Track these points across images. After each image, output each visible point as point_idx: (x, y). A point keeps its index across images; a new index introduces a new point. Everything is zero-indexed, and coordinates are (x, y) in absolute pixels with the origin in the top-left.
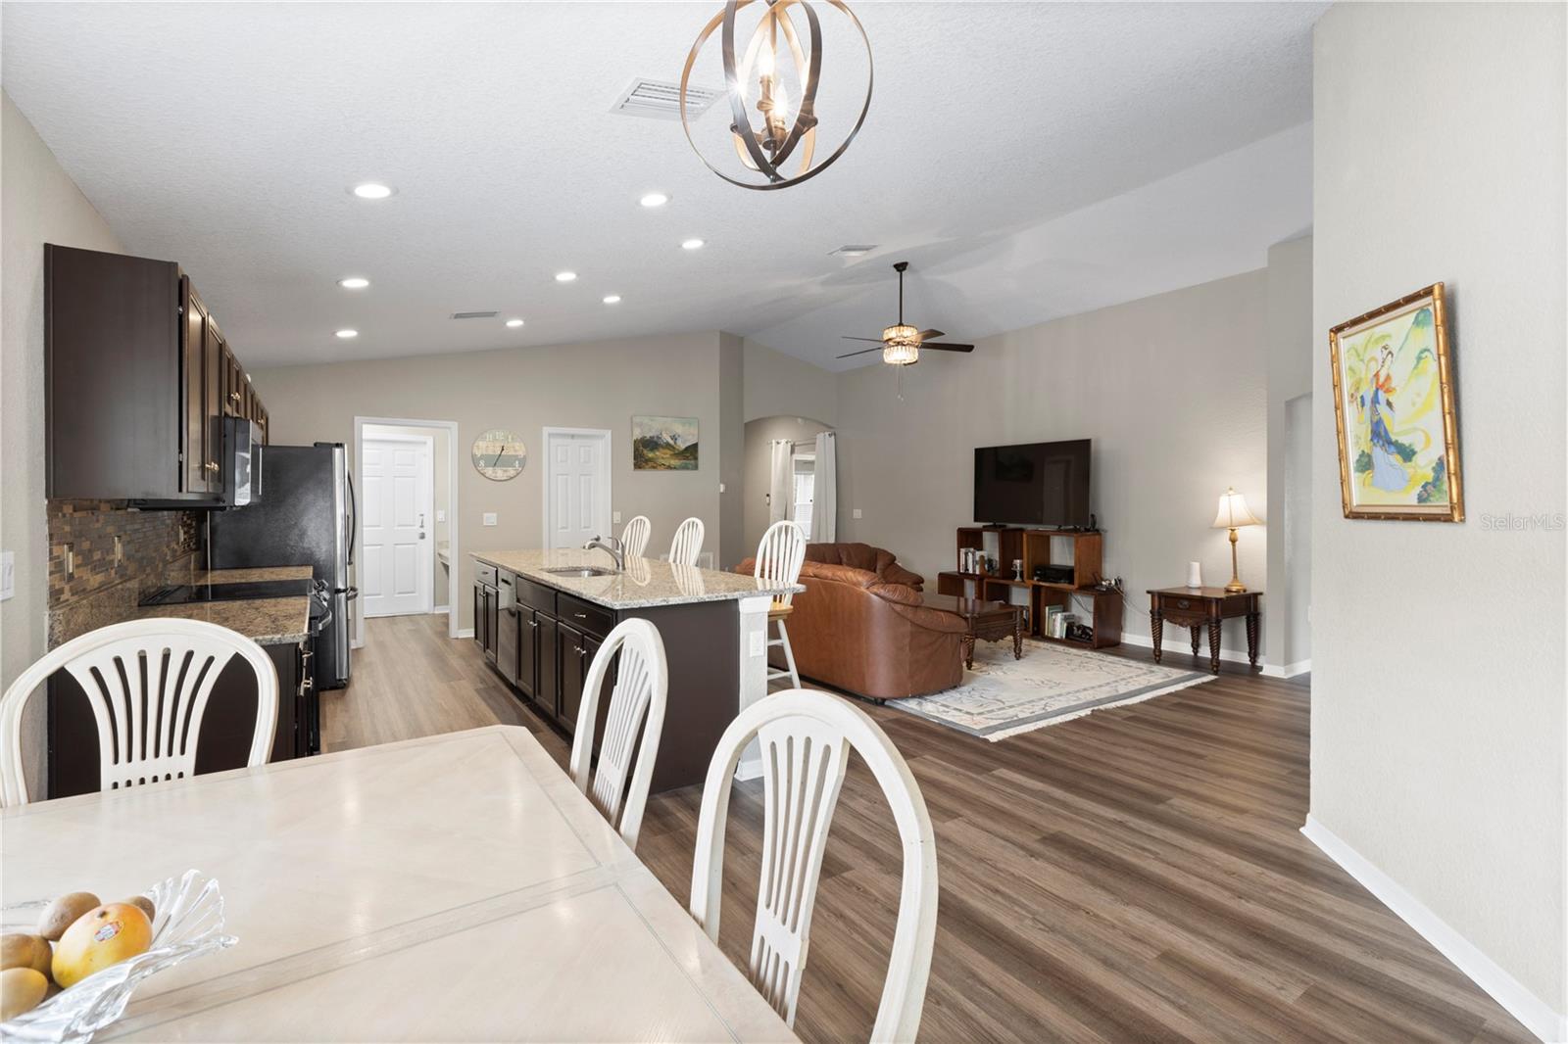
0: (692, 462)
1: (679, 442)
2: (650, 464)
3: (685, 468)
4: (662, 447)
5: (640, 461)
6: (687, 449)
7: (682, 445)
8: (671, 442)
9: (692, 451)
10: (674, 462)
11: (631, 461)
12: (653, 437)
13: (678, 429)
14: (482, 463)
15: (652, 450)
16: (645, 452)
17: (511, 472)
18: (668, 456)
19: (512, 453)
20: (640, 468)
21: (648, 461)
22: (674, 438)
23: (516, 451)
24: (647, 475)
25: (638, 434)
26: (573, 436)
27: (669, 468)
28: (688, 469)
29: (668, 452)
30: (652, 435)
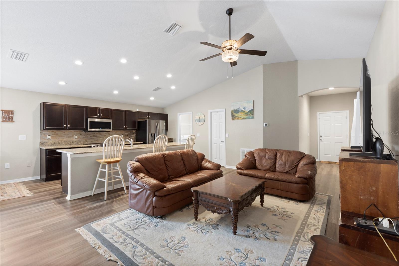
0: (251, 116)
1: (246, 110)
2: (237, 118)
3: (249, 118)
4: (241, 112)
5: (233, 117)
6: (249, 111)
7: (247, 110)
8: (243, 110)
9: (252, 112)
10: (244, 117)
11: (231, 117)
12: (237, 109)
13: (246, 105)
14: (196, 121)
15: (237, 113)
16: (235, 114)
17: (202, 123)
18: (242, 115)
19: (202, 118)
20: (233, 119)
21: (235, 117)
22: (244, 108)
23: (203, 117)
24: (236, 121)
25: (232, 109)
26: (217, 112)
27: (243, 119)
28: (250, 118)
29: (242, 113)
30: (237, 108)
